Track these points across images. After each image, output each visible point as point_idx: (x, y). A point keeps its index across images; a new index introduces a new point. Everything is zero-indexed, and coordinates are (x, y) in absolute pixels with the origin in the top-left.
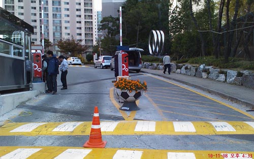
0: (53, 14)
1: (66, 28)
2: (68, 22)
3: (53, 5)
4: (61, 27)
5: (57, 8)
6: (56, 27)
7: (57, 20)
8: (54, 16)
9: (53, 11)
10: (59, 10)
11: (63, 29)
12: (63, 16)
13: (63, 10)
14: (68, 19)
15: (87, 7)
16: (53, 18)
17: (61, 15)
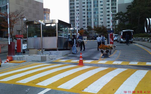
0: (94, 12)
1: (101, 19)
2: (102, 16)
3: (94, 7)
4: (98, 19)
5: (96, 9)
6: (95, 19)
7: (96, 15)
8: (95, 13)
9: (94, 10)
10: (97, 9)
11: (99, 20)
12: (99, 13)
13: (99, 9)
14: (102, 14)
15: (113, 6)
16: (94, 14)
17: (98, 12)
